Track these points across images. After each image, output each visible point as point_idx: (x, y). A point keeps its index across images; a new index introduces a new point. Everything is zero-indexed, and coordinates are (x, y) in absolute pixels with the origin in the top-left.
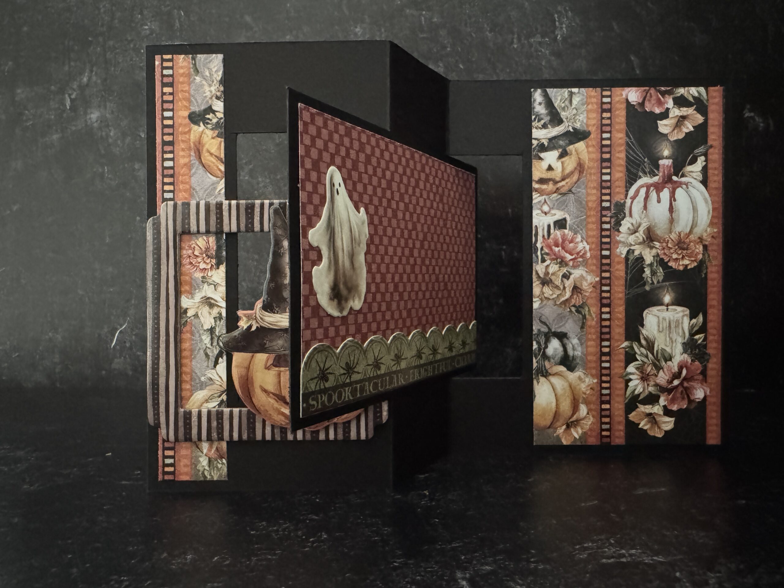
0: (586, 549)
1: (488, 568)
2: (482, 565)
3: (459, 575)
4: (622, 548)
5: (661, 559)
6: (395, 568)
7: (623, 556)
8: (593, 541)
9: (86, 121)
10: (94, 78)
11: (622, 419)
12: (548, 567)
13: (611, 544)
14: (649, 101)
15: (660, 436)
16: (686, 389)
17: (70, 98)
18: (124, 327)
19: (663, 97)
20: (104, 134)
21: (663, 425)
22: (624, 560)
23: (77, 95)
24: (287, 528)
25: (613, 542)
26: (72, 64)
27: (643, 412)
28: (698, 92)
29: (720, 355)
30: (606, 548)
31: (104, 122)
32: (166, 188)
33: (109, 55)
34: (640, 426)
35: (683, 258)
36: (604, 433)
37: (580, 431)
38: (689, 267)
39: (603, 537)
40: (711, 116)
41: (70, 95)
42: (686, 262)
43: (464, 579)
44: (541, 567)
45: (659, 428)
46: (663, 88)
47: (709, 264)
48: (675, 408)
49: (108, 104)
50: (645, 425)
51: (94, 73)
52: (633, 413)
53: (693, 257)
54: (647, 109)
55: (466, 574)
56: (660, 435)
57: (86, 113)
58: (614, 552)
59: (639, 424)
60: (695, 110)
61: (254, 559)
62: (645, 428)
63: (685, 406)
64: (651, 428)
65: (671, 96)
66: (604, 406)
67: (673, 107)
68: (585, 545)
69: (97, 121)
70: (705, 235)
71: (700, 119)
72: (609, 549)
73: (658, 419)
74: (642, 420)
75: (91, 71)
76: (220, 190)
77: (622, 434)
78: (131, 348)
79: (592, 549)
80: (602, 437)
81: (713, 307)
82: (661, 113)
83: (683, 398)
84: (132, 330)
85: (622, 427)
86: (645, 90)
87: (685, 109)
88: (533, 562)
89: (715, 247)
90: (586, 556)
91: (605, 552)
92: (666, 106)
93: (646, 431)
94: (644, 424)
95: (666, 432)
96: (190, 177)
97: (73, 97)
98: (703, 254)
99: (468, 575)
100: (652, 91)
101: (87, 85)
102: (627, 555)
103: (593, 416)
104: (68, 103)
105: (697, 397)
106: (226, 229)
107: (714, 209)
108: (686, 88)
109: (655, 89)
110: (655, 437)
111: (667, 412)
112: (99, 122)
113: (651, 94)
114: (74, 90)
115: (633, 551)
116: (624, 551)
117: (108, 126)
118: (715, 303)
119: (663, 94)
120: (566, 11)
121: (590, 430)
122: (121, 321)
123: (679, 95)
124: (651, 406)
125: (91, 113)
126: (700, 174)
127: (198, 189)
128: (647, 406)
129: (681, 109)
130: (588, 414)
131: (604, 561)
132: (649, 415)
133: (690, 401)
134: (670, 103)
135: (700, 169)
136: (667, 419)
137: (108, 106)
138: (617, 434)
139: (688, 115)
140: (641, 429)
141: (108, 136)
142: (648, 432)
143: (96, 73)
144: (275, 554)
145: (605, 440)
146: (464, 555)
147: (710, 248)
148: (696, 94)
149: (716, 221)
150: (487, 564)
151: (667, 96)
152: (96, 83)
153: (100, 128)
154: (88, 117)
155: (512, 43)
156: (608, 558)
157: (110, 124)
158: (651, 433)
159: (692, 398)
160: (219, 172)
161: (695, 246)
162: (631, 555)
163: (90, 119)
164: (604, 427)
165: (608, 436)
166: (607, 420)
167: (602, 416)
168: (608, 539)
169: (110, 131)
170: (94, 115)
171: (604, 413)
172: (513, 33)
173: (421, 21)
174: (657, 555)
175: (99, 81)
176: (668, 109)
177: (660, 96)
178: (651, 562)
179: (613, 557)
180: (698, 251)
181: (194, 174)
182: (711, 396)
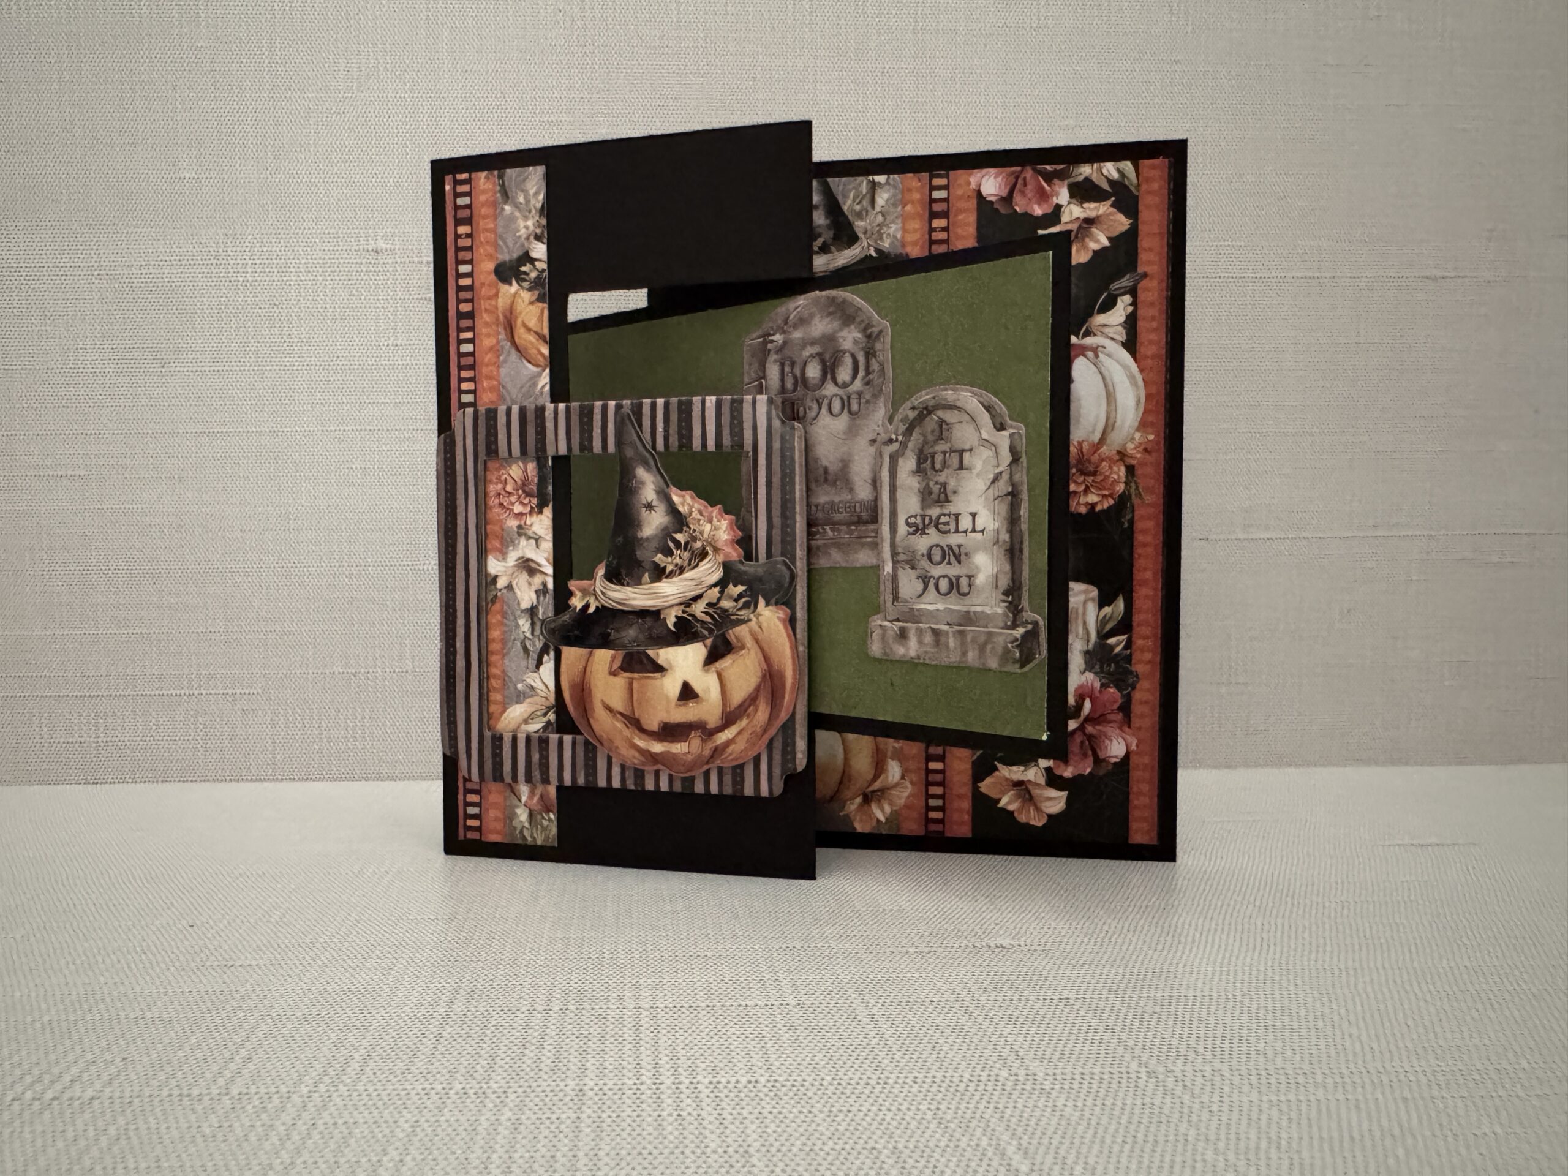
11: (967, 790)
14: (1023, 193)
15: (1040, 824)
16: (1090, 737)
19: (1049, 186)
21: (1048, 804)
27: (1007, 779)
28: (1118, 170)
29: (1158, 675)
32: (465, 386)
34: (1001, 804)
35: (1087, 490)
36: (933, 815)
37: (888, 809)
38: (1098, 508)
40: (1145, 214)
42: (1092, 498)
45: (1038, 809)
46: (1048, 167)
47: (1136, 501)
48: (1068, 773)
50: (1009, 803)
52: (988, 781)
53: (1105, 489)
54: (1017, 209)
56: (1039, 822)
59: (998, 801)
60: (1112, 206)
62: (1011, 808)
63: (1088, 770)
64: (1020, 810)
65: (1066, 182)
66: (933, 765)
67: (1069, 203)
70: (1130, 446)
71: (1122, 222)
73: (1036, 792)
74: (1004, 793)
76: (544, 386)
77: (967, 818)
80: (928, 821)
81: (1145, 583)
82: (1045, 216)
83: (1085, 756)
85: (966, 804)
86: (1013, 173)
87: (1093, 205)
89: (1149, 470)
92: (1055, 200)
93: (1012, 813)
94: (1008, 801)
95: (1050, 816)
96: (498, 367)
98: (1126, 483)
100: (1029, 173)
103: (912, 783)
105: (1114, 753)
106: (551, 451)
107: (1148, 397)
108: (1095, 165)
109: (1034, 170)
110: (1027, 825)
111: (1053, 780)
113: (1025, 179)
118: (1148, 575)
119: (1049, 178)
121: (907, 807)
123: (1081, 178)
124: (1022, 768)
126: (1120, 328)
127: (509, 386)
128: (1014, 768)
129: (1085, 205)
130: (903, 777)
132: (1019, 784)
133: (1098, 761)
134: (1063, 196)
135: (1123, 319)
136: (1053, 793)
138: (956, 817)
139: (1098, 217)
140: (1003, 810)
142: (1016, 815)
145: (933, 827)
147: (1139, 472)
148: (1115, 175)
149: (1151, 418)
151: (1056, 181)
158: (1022, 818)
159: (1102, 755)
160: (539, 357)
161: (1110, 467)
164: (933, 803)
165: (941, 821)
166: (938, 790)
167: (929, 784)
171: (931, 778)
176: (1058, 207)
177: (1044, 183)
180: (1116, 477)
181: (505, 361)
182: (1137, 753)
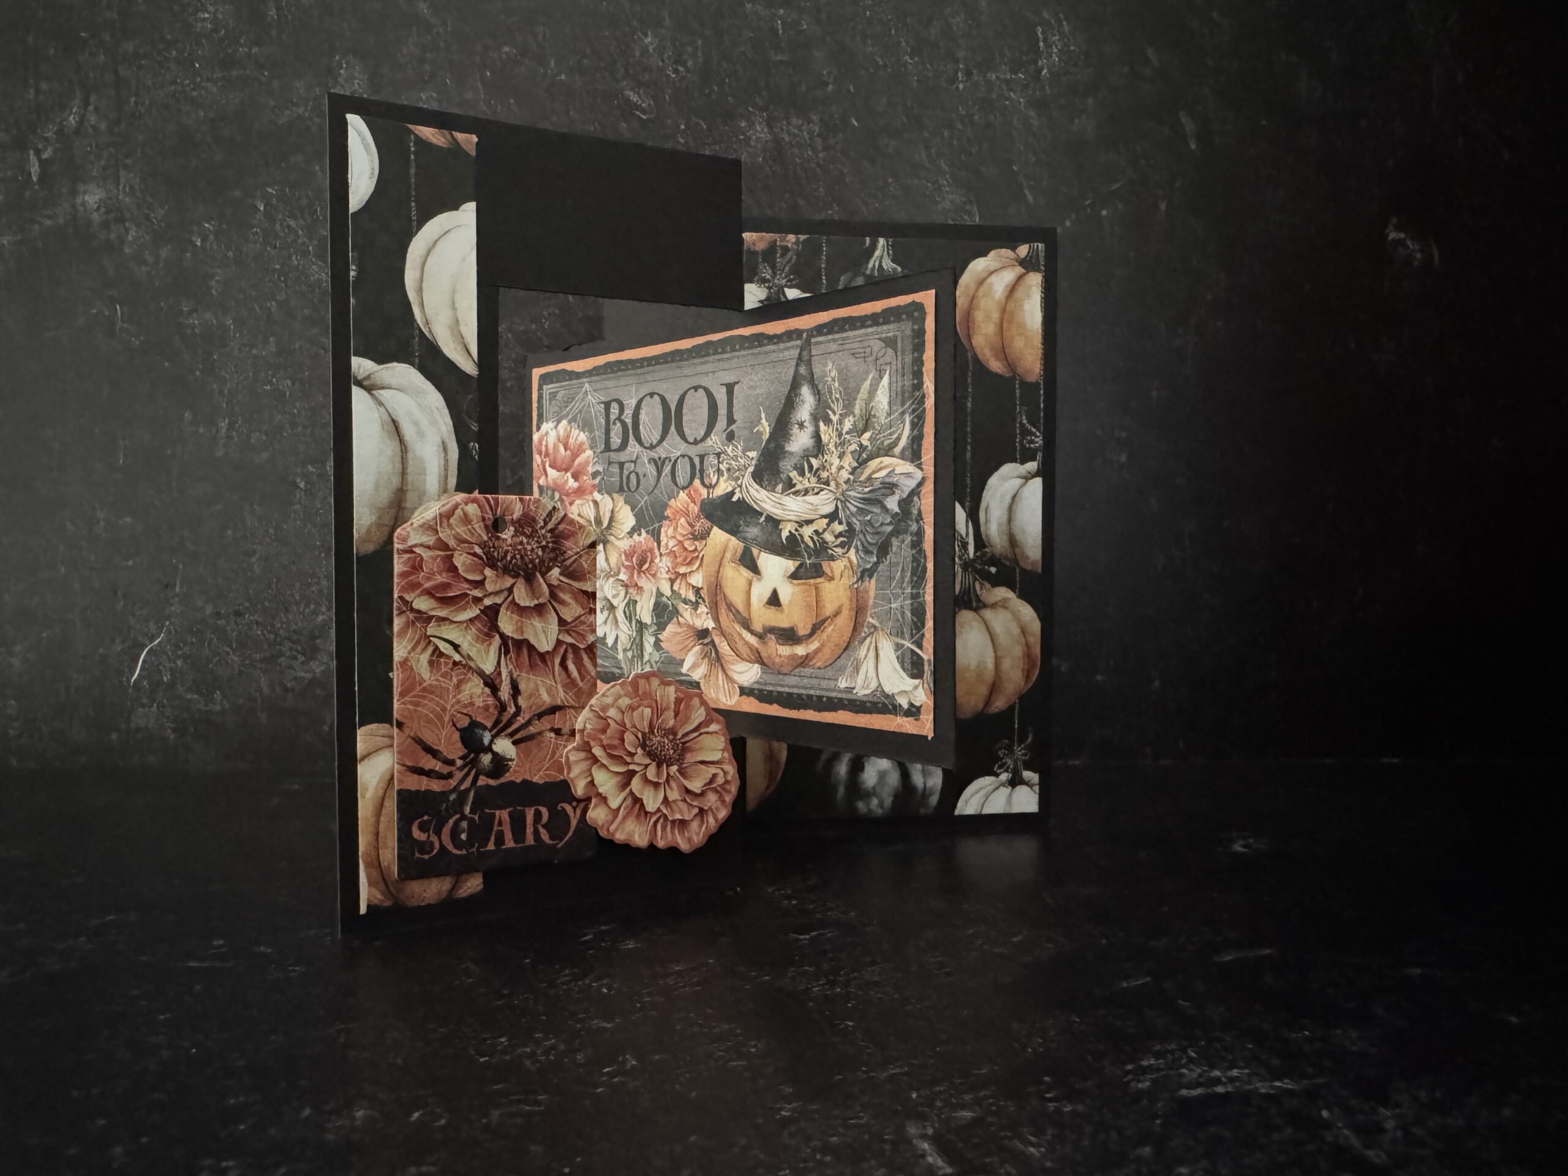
0: (1145, 1071)
1: (967, 1114)
2: (955, 1107)
3: (912, 1130)
4: (1213, 1067)
5: (1287, 1084)
6: (785, 1122)
7: (1218, 1081)
8: (1157, 1055)
9: (74, 207)
10: (93, 119)
12: (1080, 1108)
13: (1191, 1060)
17: (40, 160)
18: (156, 642)
20: (113, 236)
22: (1220, 1089)
23: (55, 152)
24: (553, 1047)
25: (1193, 1054)
26: (44, 86)
30: (1182, 1067)
31: (114, 213)
33: (123, 71)
39: (1173, 1046)
41: (38, 152)
43: (924, 1137)
44: (1068, 1109)
49: (122, 173)
51: (91, 108)
55: (924, 1127)
57: (74, 193)
58: (1200, 1076)
61: (495, 1114)
68: (1145, 1063)
69: (98, 209)
72: (1191, 1070)
75: (86, 103)
78: (172, 685)
79: (1158, 1070)
84: (178, 647)
88: (1050, 1100)
90: (1148, 1084)
91: (1182, 1075)
97: (45, 156)
99: (930, 1131)
101: (77, 131)
102: (1224, 1080)
104: (35, 170)
112: (103, 210)
114: (46, 139)
115: (1235, 1072)
116: (1217, 1073)
117: (121, 220)
120: (1059, 21)
122: (153, 627)
125: (85, 192)
131: (1184, 1092)
137: (122, 180)
141: (122, 241)
143: (96, 109)
144: (537, 1103)
146: (917, 1090)
150: (963, 1107)
152: (94, 127)
153: (106, 225)
154: (79, 201)
155: (954, 80)
156: (1190, 1087)
157: (128, 215)
162: (1232, 1080)
163: (83, 204)
168: (1184, 1050)
169: (127, 230)
170: (92, 197)
172: (957, 61)
173: (774, 31)
174: (1281, 1080)
175: (103, 126)
178: (1272, 1092)
179: (1199, 1085)
